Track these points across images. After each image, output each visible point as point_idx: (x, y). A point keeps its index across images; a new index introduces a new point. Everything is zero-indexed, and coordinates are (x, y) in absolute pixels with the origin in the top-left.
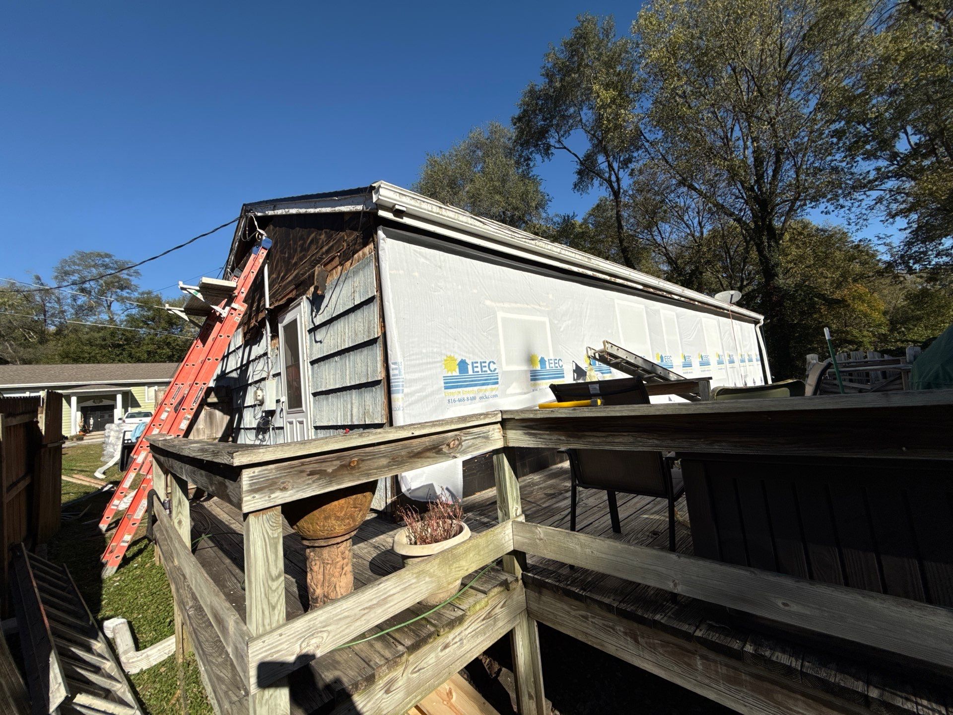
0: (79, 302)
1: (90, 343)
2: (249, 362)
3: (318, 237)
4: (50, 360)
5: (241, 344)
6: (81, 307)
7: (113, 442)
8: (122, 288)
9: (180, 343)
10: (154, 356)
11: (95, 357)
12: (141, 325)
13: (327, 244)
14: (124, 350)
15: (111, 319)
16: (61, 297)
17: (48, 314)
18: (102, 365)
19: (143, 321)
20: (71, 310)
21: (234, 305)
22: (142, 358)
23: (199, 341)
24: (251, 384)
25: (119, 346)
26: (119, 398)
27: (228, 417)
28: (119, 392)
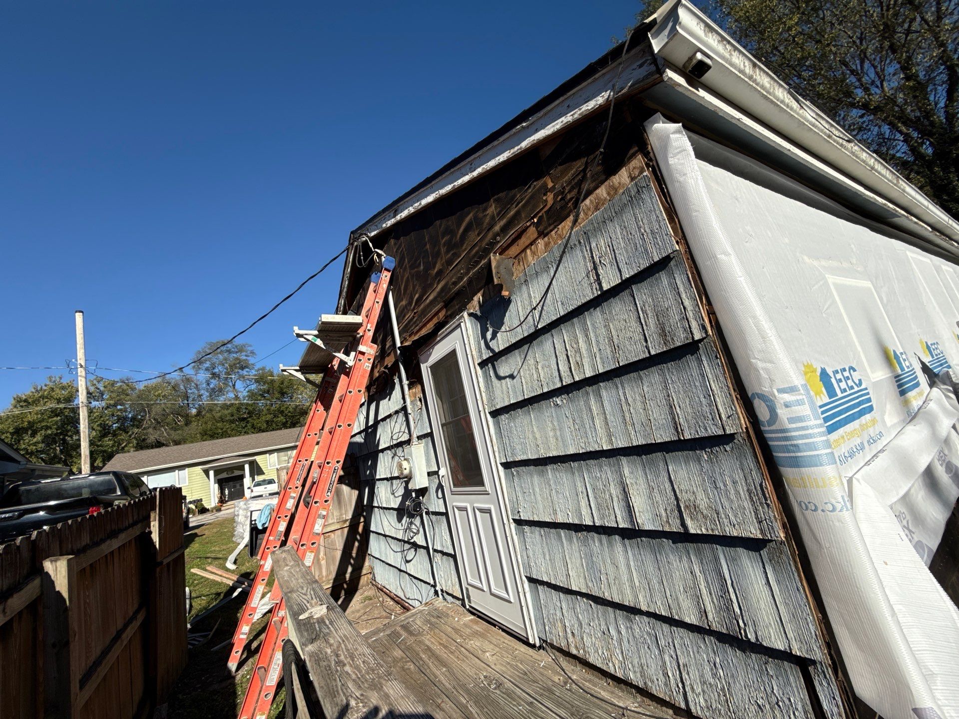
0: (212, 386)
1: (222, 420)
2: (377, 422)
3: (481, 215)
4: (193, 440)
5: (363, 400)
6: (213, 389)
7: (242, 520)
8: (242, 368)
9: (291, 410)
10: (272, 425)
11: (226, 431)
12: (259, 398)
13: (500, 219)
14: (248, 422)
15: (236, 396)
16: (198, 383)
17: (191, 399)
18: (231, 439)
19: (260, 395)
20: (206, 393)
21: (361, 348)
22: (263, 428)
23: (319, 404)
24: (383, 451)
25: (244, 419)
26: (247, 467)
27: (357, 492)
28: (246, 462)
